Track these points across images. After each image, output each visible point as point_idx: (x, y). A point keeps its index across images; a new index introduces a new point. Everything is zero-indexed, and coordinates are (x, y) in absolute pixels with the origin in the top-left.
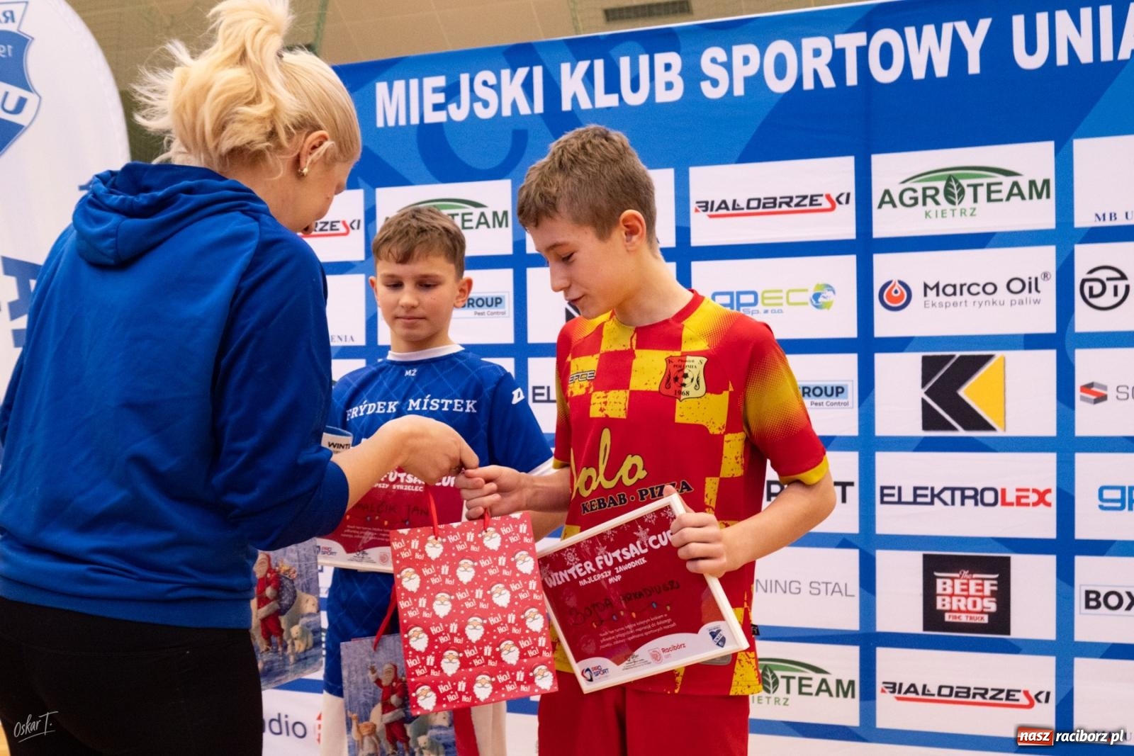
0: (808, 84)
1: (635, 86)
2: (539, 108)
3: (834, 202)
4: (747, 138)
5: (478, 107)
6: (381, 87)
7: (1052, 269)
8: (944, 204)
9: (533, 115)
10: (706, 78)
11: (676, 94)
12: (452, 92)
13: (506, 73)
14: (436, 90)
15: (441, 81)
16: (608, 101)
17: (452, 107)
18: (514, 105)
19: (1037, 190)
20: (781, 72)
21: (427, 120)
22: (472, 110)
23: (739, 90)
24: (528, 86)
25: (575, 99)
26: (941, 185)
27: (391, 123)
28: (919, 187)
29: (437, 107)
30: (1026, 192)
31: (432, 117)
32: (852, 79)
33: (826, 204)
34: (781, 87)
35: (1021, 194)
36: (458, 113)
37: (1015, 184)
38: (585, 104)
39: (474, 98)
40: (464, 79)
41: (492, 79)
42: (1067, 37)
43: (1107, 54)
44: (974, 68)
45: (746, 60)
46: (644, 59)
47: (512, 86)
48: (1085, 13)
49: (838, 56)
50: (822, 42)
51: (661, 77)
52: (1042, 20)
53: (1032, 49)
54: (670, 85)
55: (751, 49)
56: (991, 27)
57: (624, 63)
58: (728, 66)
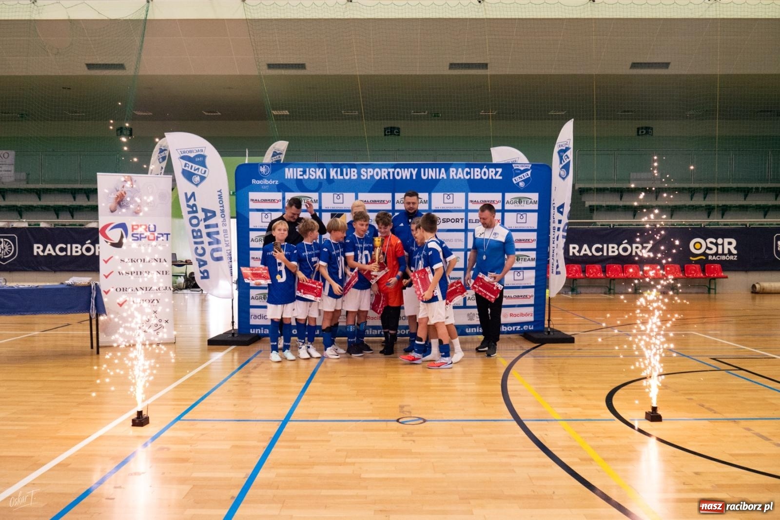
0: (383, 178)
1: (347, 175)
2: (325, 178)
3: (388, 202)
4: (371, 187)
5: (311, 176)
6: (287, 169)
9: (324, 179)
10: (362, 174)
11: (356, 177)
12: (304, 172)
13: (317, 169)
14: (300, 171)
15: (302, 169)
16: (340, 177)
17: (304, 176)
18: (319, 176)
19: (425, 202)
20: (377, 175)
21: (298, 178)
22: (309, 177)
23: (369, 178)
24: (322, 172)
25: (333, 176)
27: (289, 178)
29: (301, 175)
30: (423, 202)
31: (299, 177)
32: (391, 178)
33: (386, 202)
34: (377, 178)
36: (306, 177)
38: (336, 178)
39: (310, 174)
40: (307, 169)
41: (314, 170)
42: (431, 174)
43: (438, 178)
44: (414, 178)
45: (370, 172)
46: (349, 170)
47: (319, 172)
48: (434, 169)
49: (389, 173)
50: (386, 170)
51: (352, 173)
52: (426, 170)
53: (425, 175)
54: (354, 175)
55: (371, 170)
56: (417, 171)
57: (344, 170)
58: (367, 172)
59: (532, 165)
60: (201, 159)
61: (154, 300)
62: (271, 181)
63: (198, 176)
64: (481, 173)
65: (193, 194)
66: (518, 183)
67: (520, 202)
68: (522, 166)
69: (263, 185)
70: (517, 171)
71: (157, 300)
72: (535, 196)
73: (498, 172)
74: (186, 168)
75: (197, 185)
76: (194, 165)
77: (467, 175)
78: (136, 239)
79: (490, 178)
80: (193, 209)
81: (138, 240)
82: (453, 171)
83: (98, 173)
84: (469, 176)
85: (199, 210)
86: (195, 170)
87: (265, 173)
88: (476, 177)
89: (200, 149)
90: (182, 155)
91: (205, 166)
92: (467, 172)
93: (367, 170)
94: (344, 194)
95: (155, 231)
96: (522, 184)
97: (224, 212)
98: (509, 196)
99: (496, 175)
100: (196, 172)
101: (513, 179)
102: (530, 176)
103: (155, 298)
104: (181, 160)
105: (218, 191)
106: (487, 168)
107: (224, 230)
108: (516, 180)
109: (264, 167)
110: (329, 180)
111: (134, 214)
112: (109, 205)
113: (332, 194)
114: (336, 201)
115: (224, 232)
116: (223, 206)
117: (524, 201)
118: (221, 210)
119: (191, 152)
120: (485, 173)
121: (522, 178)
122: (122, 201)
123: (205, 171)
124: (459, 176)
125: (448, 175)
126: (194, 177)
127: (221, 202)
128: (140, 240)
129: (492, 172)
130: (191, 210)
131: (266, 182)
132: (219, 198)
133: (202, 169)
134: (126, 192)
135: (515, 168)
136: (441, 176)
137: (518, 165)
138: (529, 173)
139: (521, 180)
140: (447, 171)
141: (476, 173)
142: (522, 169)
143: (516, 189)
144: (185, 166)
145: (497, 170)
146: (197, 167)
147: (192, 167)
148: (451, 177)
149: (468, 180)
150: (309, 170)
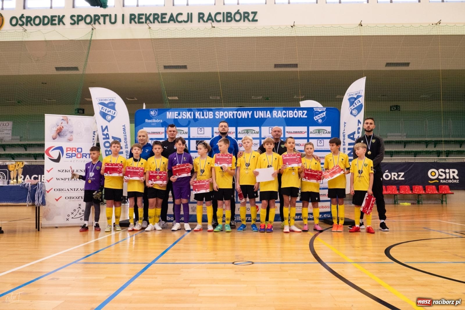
0: (230, 117)
1: (206, 116)
2: (192, 118)
6: (168, 113)
7: (259, 142)
8: (246, 134)
9: (191, 119)
10: (216, 115)
11: (212, 117)
12: (179, 114)
13: (187, 112)
14: (176, 114)
15: (177, 112)
16: (202, 117)
17: (179, 116)
18: (189, 117)
19: (257, 133)
20: (226, 116)
22: (182, 117)
23: (221, 117)
24: (191, 114)
25: (198, 117)
26: (246, 131)
27: (169, 118)
28: (243, 131)
29: (177, 116)
30: (256, 133)
31: (176, 118)
32: (235, 117)
33: (232, 133)
34: (226, 117)
35: (255, 133)
36: (180, 117)
37: (255, 132)
38: (199, 118)
39: (182, 115)
40: (181, 113)
41: (185, 113)
42: (261, 114)
43: (265, 117)
44: (250, 117)
45: (222, 114)
46: (208, 112)
47: (188, 114)
48: (263, 112)
49: (233, 114)
50: (231, 112)
51: (210, 115)
52: (258, 112)
53: (257, 115)
54: (211, 116)
55: (222, 112)
56: (252, 112)
57: (205, 113)
58: (219, 114)
59: (326, 108)
60: (112, 105)
61: (79, 197)
62: (157, 120)
63: (110, 116)
64: (293, 114)
65: (107, 127)
66: (317, 120)
67: (319, 132)
68: (320, 109)
69: (153, 123)
70: (316, 113)
71: (81, 197)
72: (329, 129)
73: (304, 113)
74: (103, 110)
75: (109, 121)
76: (108, 109)
77: (284, 115)
78: (69, 157)
79: (299, 117)
80: (106, 136)
81: (70, 157)
82: (275, 113)
83: (45, 115)
84: (285, 116)
85: (111, 138)
86: (108, 112)
87: (154, 115)
88: (290, 117)
89: (111, 98)
90: (100, 102)
91: (114, 109)
92: (284, 113)
93: (219, 113)
94: (205, 128)
95: (81, 152)
96: (320, 121)
97: (126, 139)
98: (312, 129)
99: (303, 115)
100: (109, 113)
101: (314, 118)
102: (325, 115)
103: (80, 196)
104: (99, 105)
105: (123, 126)
106: (297, 111)
107: (126, 151)
108: (316, 118)
109: (153, 111)
110: (195, 120)
111: (68, 140)
112: (52, 134)
113: (197, 128)
114: (199, 132)
115: (126, 153)
116: (126, 136)
117: (322, 132)
118: (124, 138)
119: (106, 100)
120: (296, 114)
121: (320, 117)
122: (60, 132)
123: (115, 113)
124: (279, 116)
125: (272, 115)
126: (107, 116)
127: (125, 133)
128: (72, 158)
129: (300, 113)
130: (105, 137)
131: (154, 121)
132: (124, 130)
133: (113, 112)
134: (64, 127)
135: (315, 110)
136: (268, 116)
137: (317, 108)
138: (325, 113)
139: (319, 118)
140: (271, 112)
141: (290, 114)
142: (320, 111)
143: (316, 124)
144: (102, 109)
145: (304, 111)
146: (110, 110)
147: (106, 110)
148: (274, 117)
149: (285, 118)
150: (182, 113)
